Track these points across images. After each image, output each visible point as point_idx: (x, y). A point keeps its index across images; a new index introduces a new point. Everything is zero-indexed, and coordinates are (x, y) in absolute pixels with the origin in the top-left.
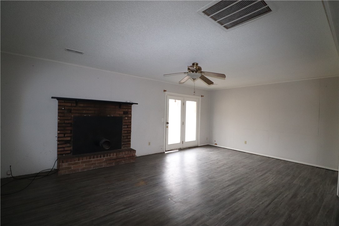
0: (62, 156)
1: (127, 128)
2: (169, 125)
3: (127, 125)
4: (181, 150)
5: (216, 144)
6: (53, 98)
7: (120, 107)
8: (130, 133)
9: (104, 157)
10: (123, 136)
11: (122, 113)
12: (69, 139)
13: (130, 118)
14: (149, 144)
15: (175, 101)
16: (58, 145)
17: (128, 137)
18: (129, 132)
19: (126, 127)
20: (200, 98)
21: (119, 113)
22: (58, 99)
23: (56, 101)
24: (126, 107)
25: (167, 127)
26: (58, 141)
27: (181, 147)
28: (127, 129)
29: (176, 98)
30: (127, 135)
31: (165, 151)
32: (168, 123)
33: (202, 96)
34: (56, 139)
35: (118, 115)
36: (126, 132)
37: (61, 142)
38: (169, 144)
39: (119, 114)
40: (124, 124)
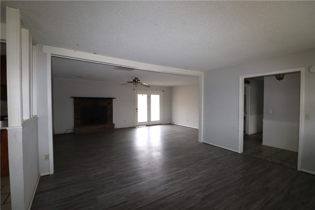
0: (76, 125)
2: (139, 110)
3: (110, 110)
4: (147, 126)
5: (174, 123)
6: (71, 97)
7: (106, 100)
8: (112, 115)
9: (97, 126)
10: (108, 117)
11: (107, 104)
12: (79, 117)
13: (112, 106)
14: (125, 121)
15: (143, 95)
16: (74, 120)
17: (111, 117)
19: (110, 111)
20: (162, 92)
22: (74, 98)
24: (109, 101)
25: (137, 111)
26: (74, 118)
27: (148, 124)
29: (143, 93)
31: (136, 126)
32: (137, 109)
33: (163, 91)
34: (73, 117)
36: (110, 114)
37: (76, 119)
38: (138, 122)
39: (105, 105)
40: (108, 110)
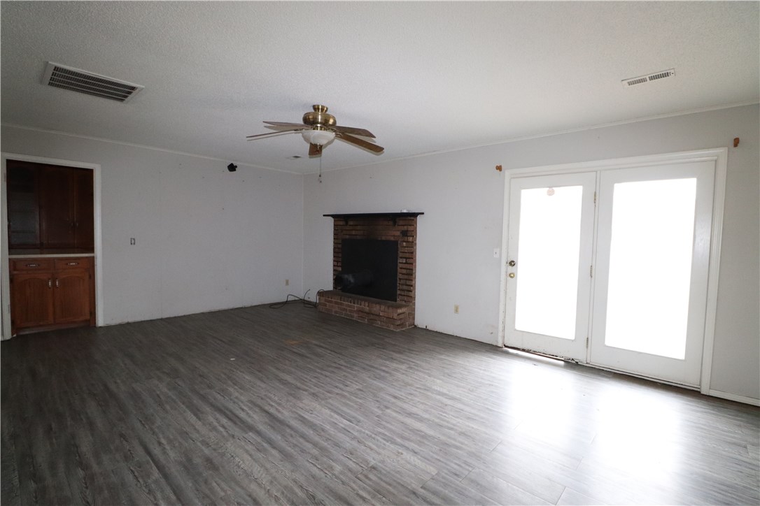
1: (406, 263)
2: (519, 270)
3: (406, 258)
6: (328, 215)
7: (395, 223)
8: (412, 275)
10: (400, 279)
11: (398, 233)
13: (412, 245)
17: (407, 282)
18: (410, 274)
19: (404, 261)
21: (393, 233)
22: (332, 216)
23: (331, 220)
24: (406, 221)
25: (512, 276)
26: (334, 270)
28: (408, 266)
30: (406, 277)
32: (513, 264)
35: (392, 239)
36: (404, 271)
39: (394, 236)
40: (400, 255)
